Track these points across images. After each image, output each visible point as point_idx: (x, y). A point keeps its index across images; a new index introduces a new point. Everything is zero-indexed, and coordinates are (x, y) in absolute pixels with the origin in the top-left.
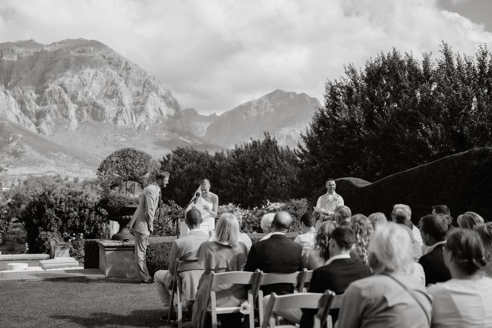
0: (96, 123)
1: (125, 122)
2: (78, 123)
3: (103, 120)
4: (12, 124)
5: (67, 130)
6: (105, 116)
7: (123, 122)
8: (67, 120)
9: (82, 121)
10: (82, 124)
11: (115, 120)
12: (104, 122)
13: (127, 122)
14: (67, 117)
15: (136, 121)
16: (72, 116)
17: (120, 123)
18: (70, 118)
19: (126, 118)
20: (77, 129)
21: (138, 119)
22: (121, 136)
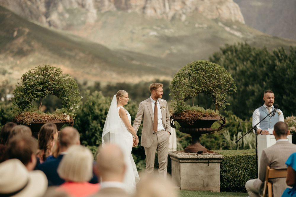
0: (120, 13)
1: (155, 10)
2: (97, 14)
3: (127, 9)
4: (14, 15)
5: (84, 23)
6: (130, 5)
7: (153, 11)
8: (83, 10)
9: (103, 11)
10: (102, 15)
11: (144, 8)
12: (130, 11)
13: (159, 11)
14: (83, 6)
15: (170, 8)
16: (89, 5)
17: (150, 12)
18: (87, 7)
19: (157, 6)
20: (97, 21)
21: (172, 7)
22: (152, 28)
